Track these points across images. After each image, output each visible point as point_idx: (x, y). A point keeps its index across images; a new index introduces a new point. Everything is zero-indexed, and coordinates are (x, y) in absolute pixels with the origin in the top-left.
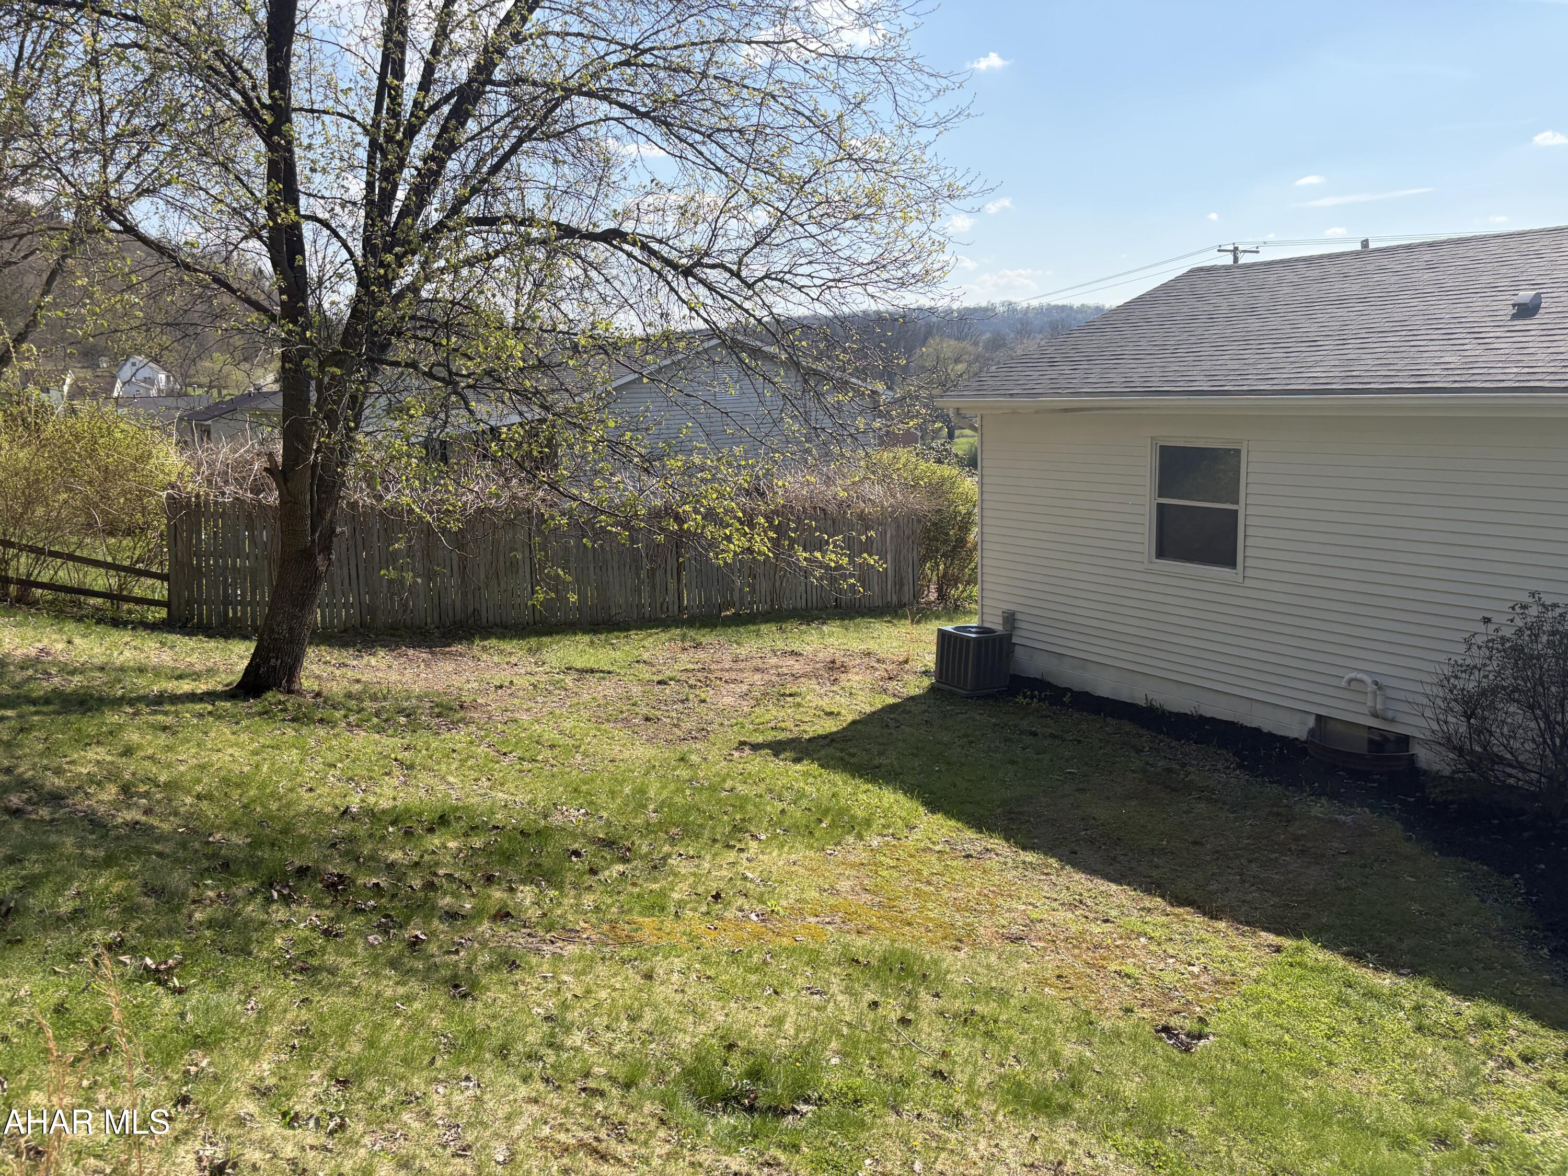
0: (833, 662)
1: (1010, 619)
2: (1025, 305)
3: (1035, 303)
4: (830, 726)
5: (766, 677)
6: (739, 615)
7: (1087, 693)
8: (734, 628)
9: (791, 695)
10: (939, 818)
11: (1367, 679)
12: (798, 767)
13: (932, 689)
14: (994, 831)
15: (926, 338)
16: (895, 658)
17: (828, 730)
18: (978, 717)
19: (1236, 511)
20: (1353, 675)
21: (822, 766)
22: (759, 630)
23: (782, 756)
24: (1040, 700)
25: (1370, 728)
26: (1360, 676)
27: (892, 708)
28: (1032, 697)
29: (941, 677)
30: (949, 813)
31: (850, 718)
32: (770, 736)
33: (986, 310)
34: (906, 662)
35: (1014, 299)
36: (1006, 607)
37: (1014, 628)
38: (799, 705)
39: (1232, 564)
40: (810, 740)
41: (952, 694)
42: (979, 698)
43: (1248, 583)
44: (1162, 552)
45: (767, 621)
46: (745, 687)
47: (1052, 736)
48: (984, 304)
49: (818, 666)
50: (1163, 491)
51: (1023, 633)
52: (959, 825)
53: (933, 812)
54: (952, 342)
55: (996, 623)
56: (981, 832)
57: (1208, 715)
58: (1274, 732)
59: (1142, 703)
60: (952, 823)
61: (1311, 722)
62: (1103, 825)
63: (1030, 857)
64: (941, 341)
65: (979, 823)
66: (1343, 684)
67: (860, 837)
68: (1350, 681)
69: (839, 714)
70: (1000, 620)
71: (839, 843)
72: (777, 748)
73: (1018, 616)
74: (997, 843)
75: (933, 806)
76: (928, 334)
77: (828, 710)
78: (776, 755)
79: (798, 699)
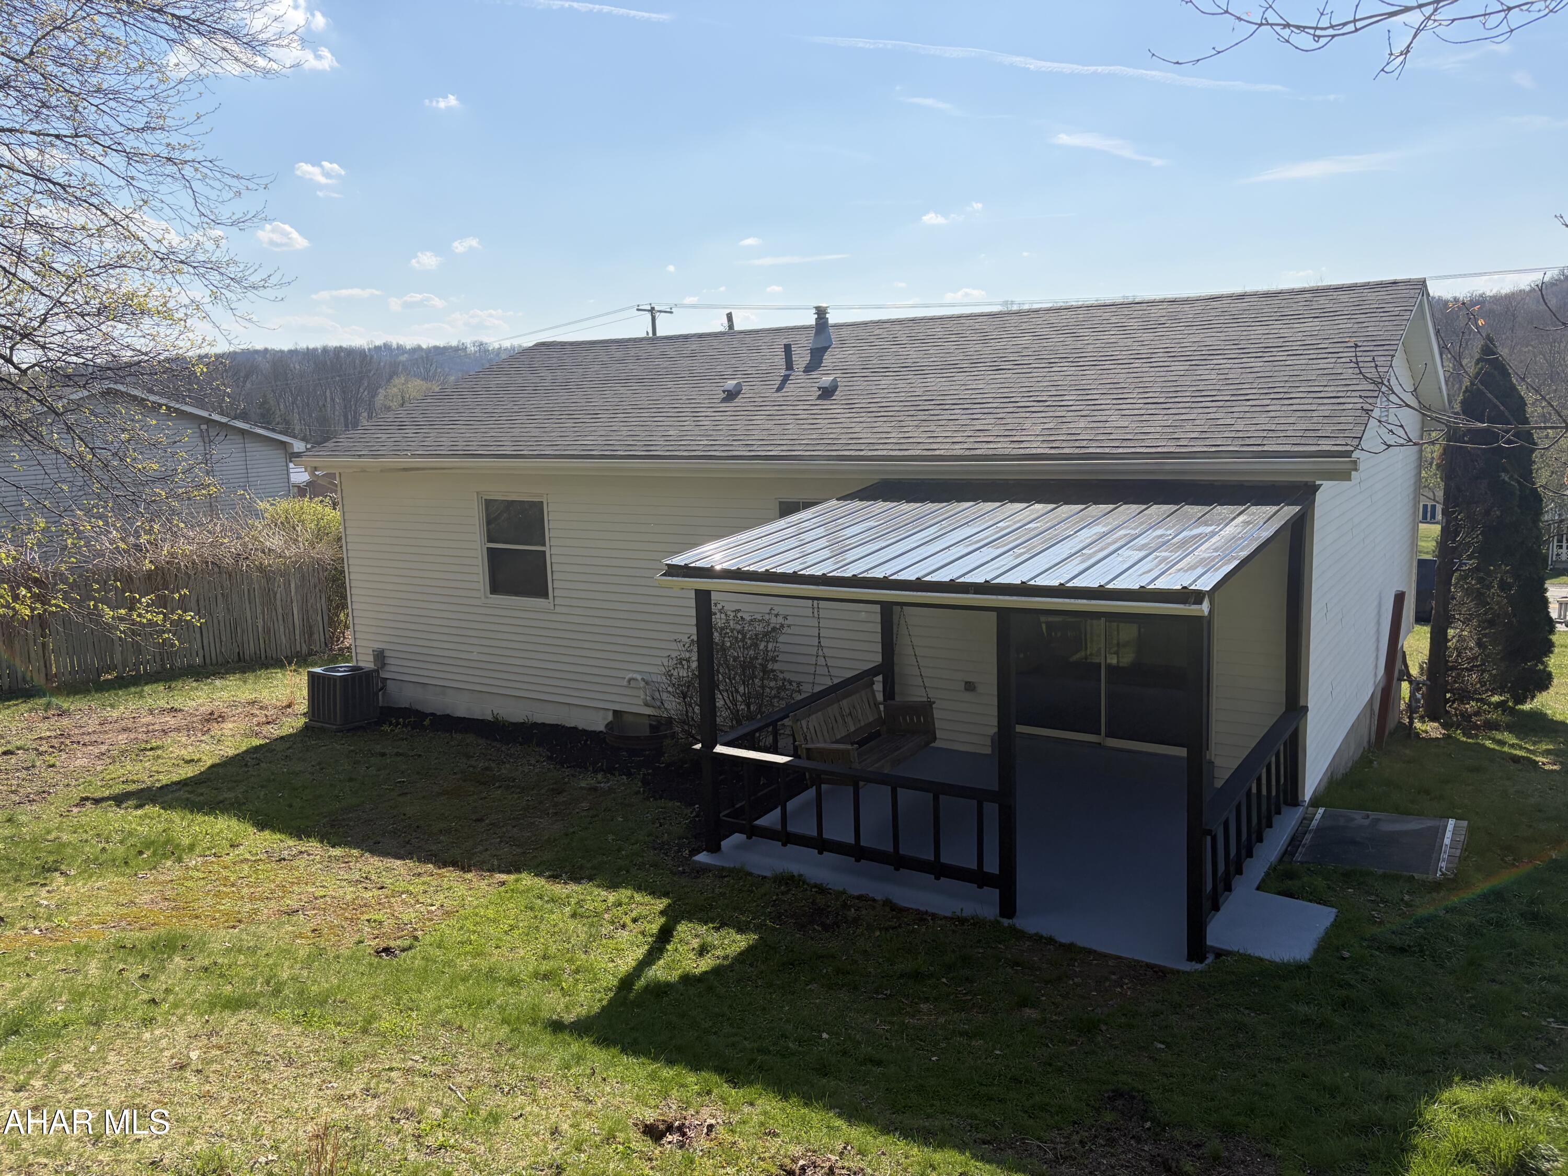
0: (212, 714)
1: (380, 656)
2: (497, 346)
3: (507, 344)
4: (189, 772)
5: (133, 736)
6: (123, 678)
7: (448, 715)
8: (112, 692)
9: (152, 749)
10: (267, 834)
11: (639, 677)
12: (139, 812)
13: (306, 727)
14: (310, 836)
15: (391, 378)
16: (278, 704)
17: (184, 776)
18: (338, 747)
19: (544, 552)
20: (631, 675)
21: (163, 808)
22: (143, 690)
23: (123, 806)
24: (405, 726)
25: (649, 716)
26: (635, 676)
27: (257, 749)
28: (398, 724)
29: (313, 715)
30: (274, 829)
31: (209, 763)
32: (118, 789)
33: (456, 349)
34: (289, 706)
35: (485, 340)
36: (377, 646)
37: (384, 665)
38: (159, 757)
39: (545, 595)
40: (162, 787)
41: (323, 730)
42: (348, 731)
43: (558, 609)
44: (496, 587)
45: (157, 681)
46: (104, 748)
47: (398, 754)
48: (454, 343)
49: (195, 719)
50: (490, 540)
51: (393, 668)
52: (283, 837)
53: (262, 830)
54: (418, 382)
55: (366, 662)
56: (301, 839)
57: (540, 722)
58: (587, 728)
59: (490, 718)
60: (278, 836)
61: (610, 717)
62: (410, 818)
63: (337, 852)
64: (406, 381)
65: (299, 833)
66: (625, 683)
67: (180, 860)
68: (630, 680)
69: (199, 760)
70: (371, 658)
71: (155, 868)
72: (119, 800)
73: (387, 654)
74: (314, 846)
75: (262, 826)
76: (393, 374)
77: (189, 758)
78: (118, 806)
79: (159, 752)
